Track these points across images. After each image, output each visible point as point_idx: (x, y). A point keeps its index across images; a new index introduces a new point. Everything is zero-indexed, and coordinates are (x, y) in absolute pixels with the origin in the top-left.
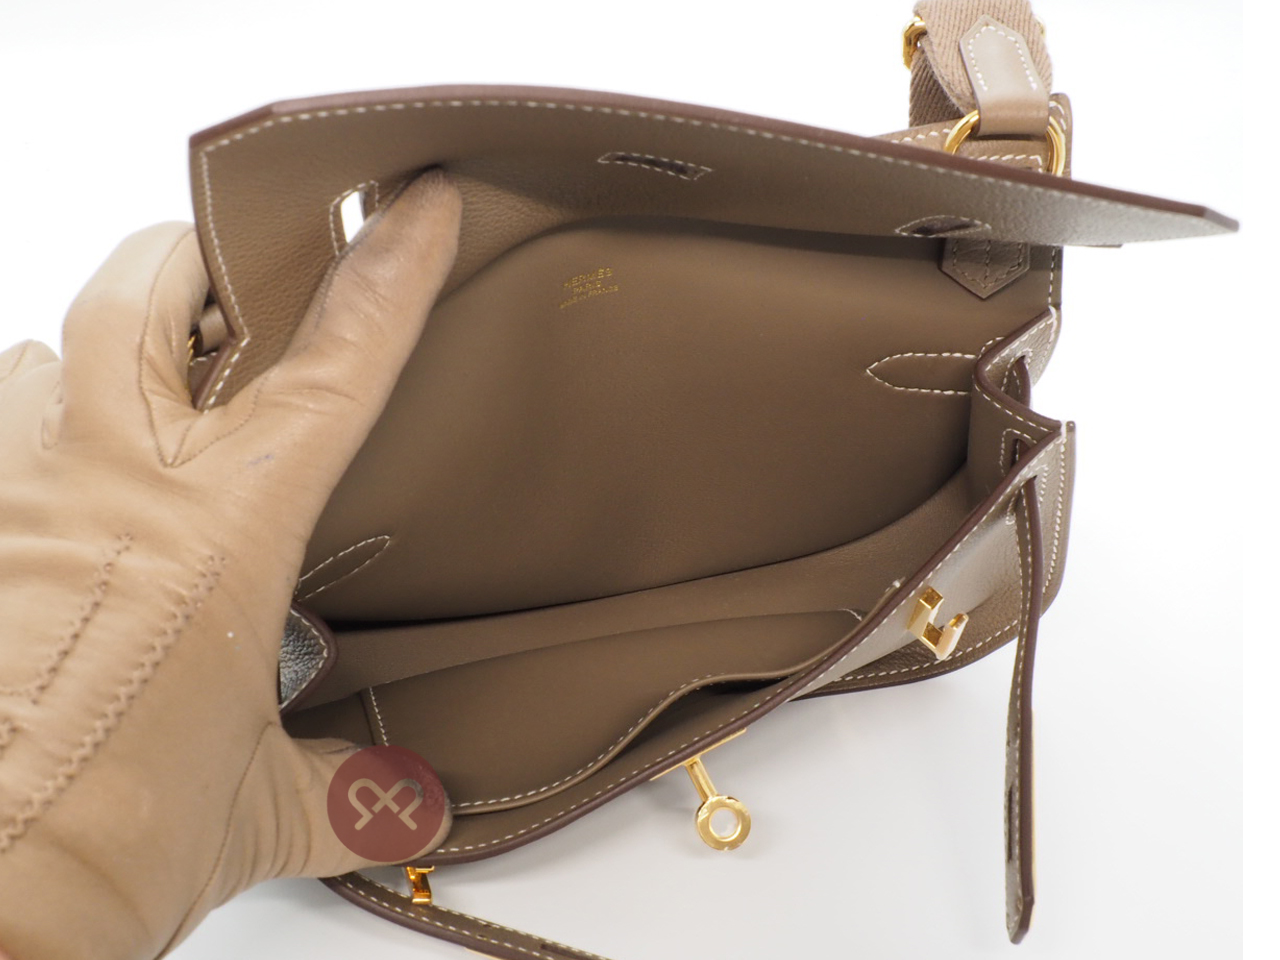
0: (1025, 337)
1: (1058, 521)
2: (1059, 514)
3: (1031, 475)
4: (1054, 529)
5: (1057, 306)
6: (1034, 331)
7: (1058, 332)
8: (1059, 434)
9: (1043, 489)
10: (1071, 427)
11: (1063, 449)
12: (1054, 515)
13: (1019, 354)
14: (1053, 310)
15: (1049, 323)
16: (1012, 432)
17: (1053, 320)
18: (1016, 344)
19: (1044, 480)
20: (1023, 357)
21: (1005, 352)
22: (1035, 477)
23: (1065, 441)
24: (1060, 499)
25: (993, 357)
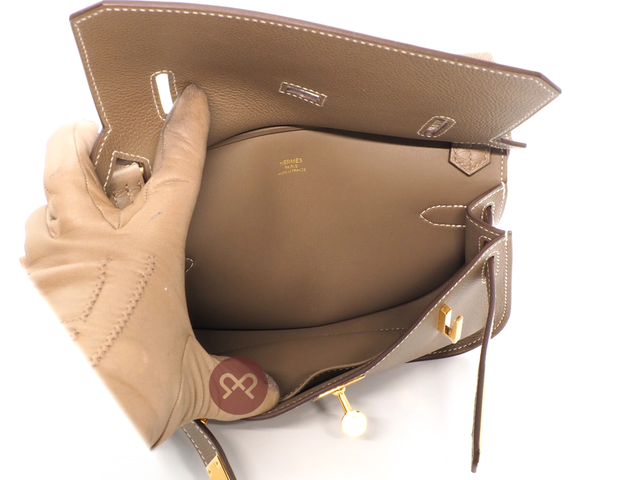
0: (490, 195)
1: (506, 282)
2: (506, 278)
3: (490, 255)
4: (504, 286)
5: (505, 182)
6: (494, 193)
7: (506, 194)
8: (504, 236)
9: (498, 265)
10: (510, 234)
11: (506, 244)
12: (504, 279)
13: (488, 204)
14: (503, 183)
15: (501, 189)
16: (483, 238)
17: (504, 188)
18: (486, 198)
19: (498, 260)
20: (490, 206)
21: (481, 202)
22: (493, 257)
23: (507, 240)
24: (506, 271)
25: (475, 203)
